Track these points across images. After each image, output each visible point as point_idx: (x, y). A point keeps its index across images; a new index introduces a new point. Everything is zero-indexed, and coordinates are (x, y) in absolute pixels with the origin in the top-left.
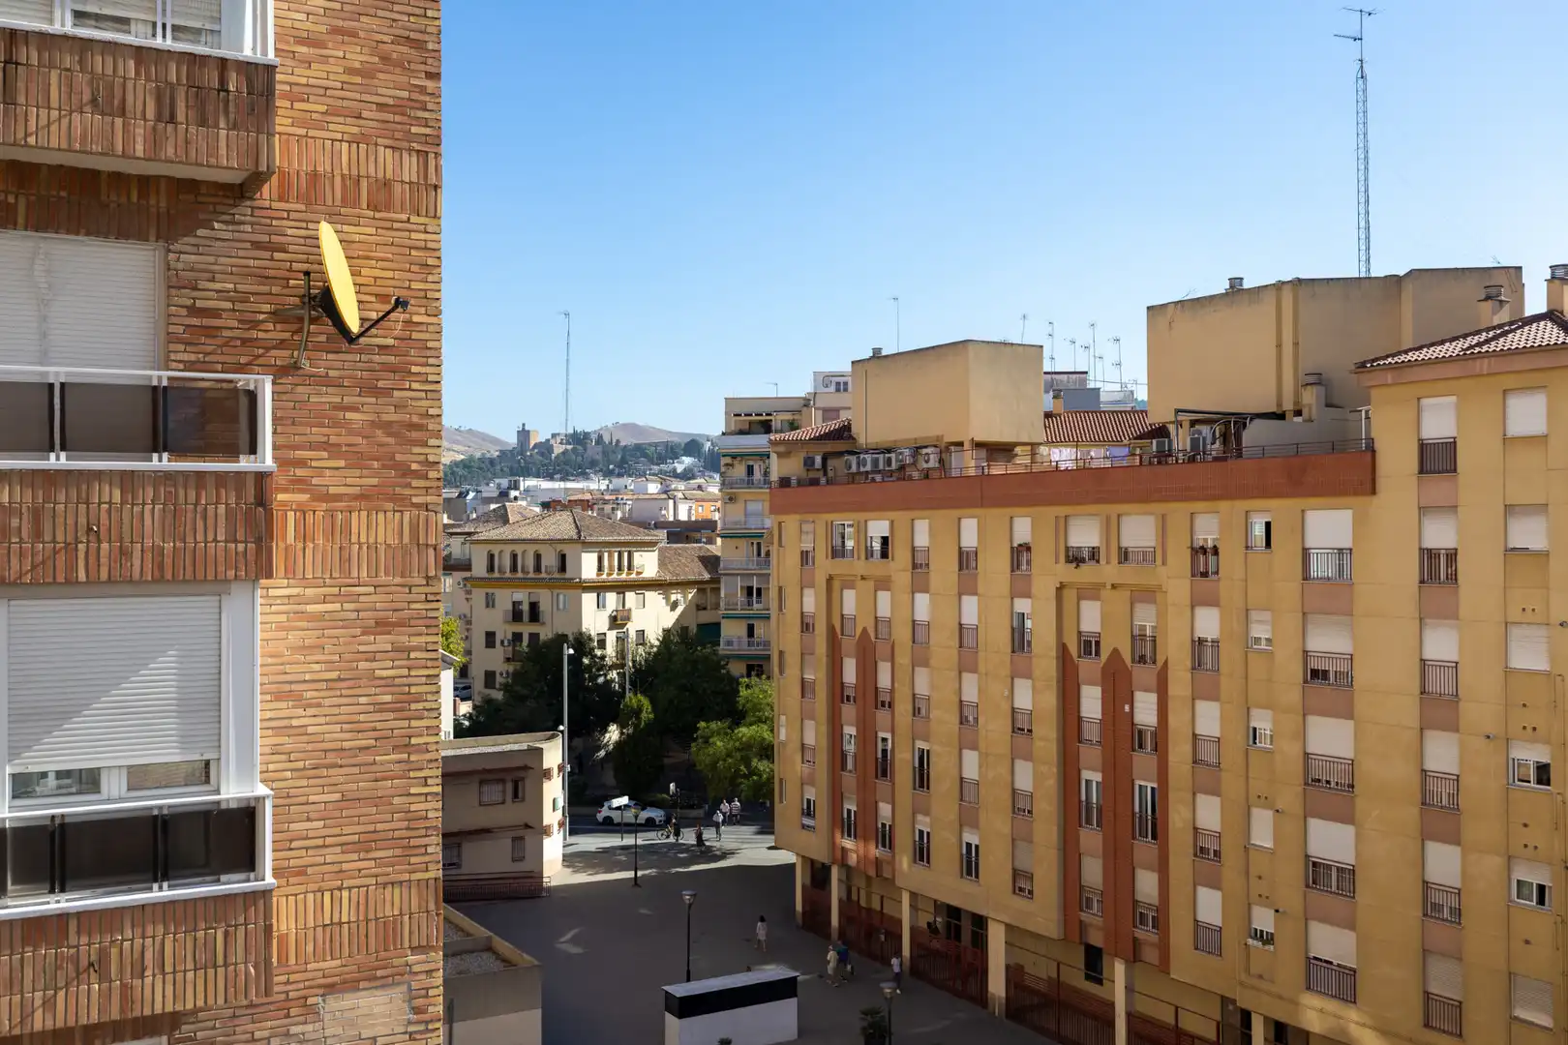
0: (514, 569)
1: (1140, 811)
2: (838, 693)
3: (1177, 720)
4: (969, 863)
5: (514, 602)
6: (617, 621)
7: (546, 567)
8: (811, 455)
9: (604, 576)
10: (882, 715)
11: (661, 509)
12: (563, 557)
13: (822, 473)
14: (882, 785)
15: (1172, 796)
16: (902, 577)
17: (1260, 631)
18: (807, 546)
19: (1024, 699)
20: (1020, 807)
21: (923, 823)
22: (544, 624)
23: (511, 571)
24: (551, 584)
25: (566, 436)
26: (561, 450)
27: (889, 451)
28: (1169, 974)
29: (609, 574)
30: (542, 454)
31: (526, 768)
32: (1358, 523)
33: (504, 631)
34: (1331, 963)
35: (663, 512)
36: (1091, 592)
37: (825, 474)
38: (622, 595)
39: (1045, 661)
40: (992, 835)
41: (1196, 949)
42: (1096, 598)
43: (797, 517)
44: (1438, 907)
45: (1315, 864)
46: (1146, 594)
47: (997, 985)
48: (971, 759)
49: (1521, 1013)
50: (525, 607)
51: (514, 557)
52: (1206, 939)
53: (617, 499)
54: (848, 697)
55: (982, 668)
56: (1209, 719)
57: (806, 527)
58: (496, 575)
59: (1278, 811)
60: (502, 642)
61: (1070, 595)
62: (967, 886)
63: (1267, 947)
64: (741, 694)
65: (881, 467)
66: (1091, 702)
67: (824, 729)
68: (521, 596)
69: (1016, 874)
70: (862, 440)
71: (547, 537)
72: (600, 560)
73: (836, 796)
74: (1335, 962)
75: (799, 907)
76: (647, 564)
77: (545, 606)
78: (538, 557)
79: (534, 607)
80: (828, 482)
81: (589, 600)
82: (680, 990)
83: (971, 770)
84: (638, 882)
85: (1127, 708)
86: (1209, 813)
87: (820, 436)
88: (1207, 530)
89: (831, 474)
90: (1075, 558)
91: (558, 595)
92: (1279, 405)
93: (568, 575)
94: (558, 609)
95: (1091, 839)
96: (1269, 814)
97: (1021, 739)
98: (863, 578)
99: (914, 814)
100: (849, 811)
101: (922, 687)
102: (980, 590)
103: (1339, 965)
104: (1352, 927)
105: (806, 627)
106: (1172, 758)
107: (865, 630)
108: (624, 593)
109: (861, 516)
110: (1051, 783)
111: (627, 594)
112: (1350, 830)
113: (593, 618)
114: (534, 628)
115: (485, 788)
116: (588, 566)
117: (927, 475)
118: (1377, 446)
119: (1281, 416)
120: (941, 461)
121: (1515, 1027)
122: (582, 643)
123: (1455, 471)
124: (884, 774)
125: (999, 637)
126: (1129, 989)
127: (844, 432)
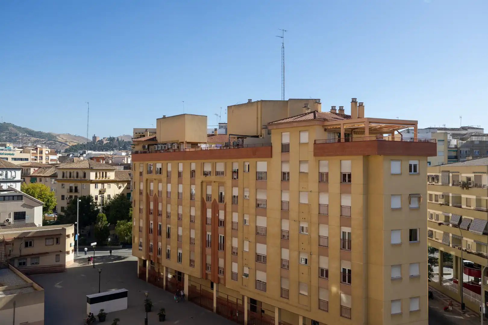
0: (70, 177)
1: (220, 242)
2: (149, 212)
3: (228, 218)
4: (180, 258)
5: (70, 187)
6: (101, 192)
7: (80, 176)
8: (145, 145)
9: (98, 179)
10: (159, 218)
11: (123, 160)
12: (85, 174)
13: (148, 150)
14: (159, 237)
15: (227, 238)
16: (164, 179)
17: (247, 194)
18: (141, 171)
19: (193, 213)
20: (192, 242)
21: (169, 248)
22: (79, 193)
23: (76, 178)
24: (81, 181)
25: (108, 138)
26: (106, 143)
27: (165, 144)
28: (225, 286)
29: (99, 179)
30: (100, 143)
31: (61, 234)
32: (268, 165)
33: (67, 195)
34: (261, 281)
35: (123, 161)
36: (209, 183)
37: (149, 150)
38: (103, 185)
39: (198, 203)
40: (185, 250)
41: (232, 279)
42: (211, 185)
43: (139, 162)
44: (284, 265)
45: (258, 255)
46: (221, 184)
47: (186, 291)
48: (180, 229)
49: (302, 292)
50: (74, 188)
51: (70, 173)
52: (234, 276)
53: (112, 157)
54: (151, 213)
55: (183, 204)
56: (236, 217)
57: (141, 165)
58: (65, 178)
59: (249, 241)
60: (66, 198)
61: (204, 184)
62: (179, 264)
63: (247, 278)
64: (130, 212)
65: (163, 148)
66: (209, 214)
67: (145, 222)
68: (73, 185)
69: (191, 261)
70: (159, 141)
71: (80, 168)
72: (96, 174)
73: (148, 241)
74: (262, 281)
75: (138, 272)
76: (111, 176)
77: (79, 188)
78: (77, 173)
79: (76, 188)
80: (149, 153)
81: (92, 186)
82: (91, 296)
83: (180, 233)
84: (95, 267)
85: (217, 215)
86: (235, 243)
87: (148, 140)
88: (236, 167)
89: (150, 150)
90: (206, 174)
91: (83, 185)
92: (257, 133)
93: (86, 179)
94: (83, 188)
95: (208, 250)
96: (248, 242)
97: (191, 223)
98: (155, 179)
99: (166, 245)
100: (151, 245)
101: (169, 210)
102: (183, 183)
103: (263, 282)
104: (265, 271)
105: (141, 193)
106: (227, 228)
107: (155, 194)
108: (104, 184)
109: (155, 162)
110: (199, 236)
111: (105, 184)
112: (265, 246)
113: (94, 191)
114: (76, 194)
115: (47, 241)
116: (92, 176)
117: (175, 150)
118: (272, 145)
119: (257, 137)
120: (178, 147)
121: (300, 295)
122: (90, 198)
123: (289, 152)
124: (160, 234)
125: (187, 196)
126: (217, 291)
127: (154, 139)
